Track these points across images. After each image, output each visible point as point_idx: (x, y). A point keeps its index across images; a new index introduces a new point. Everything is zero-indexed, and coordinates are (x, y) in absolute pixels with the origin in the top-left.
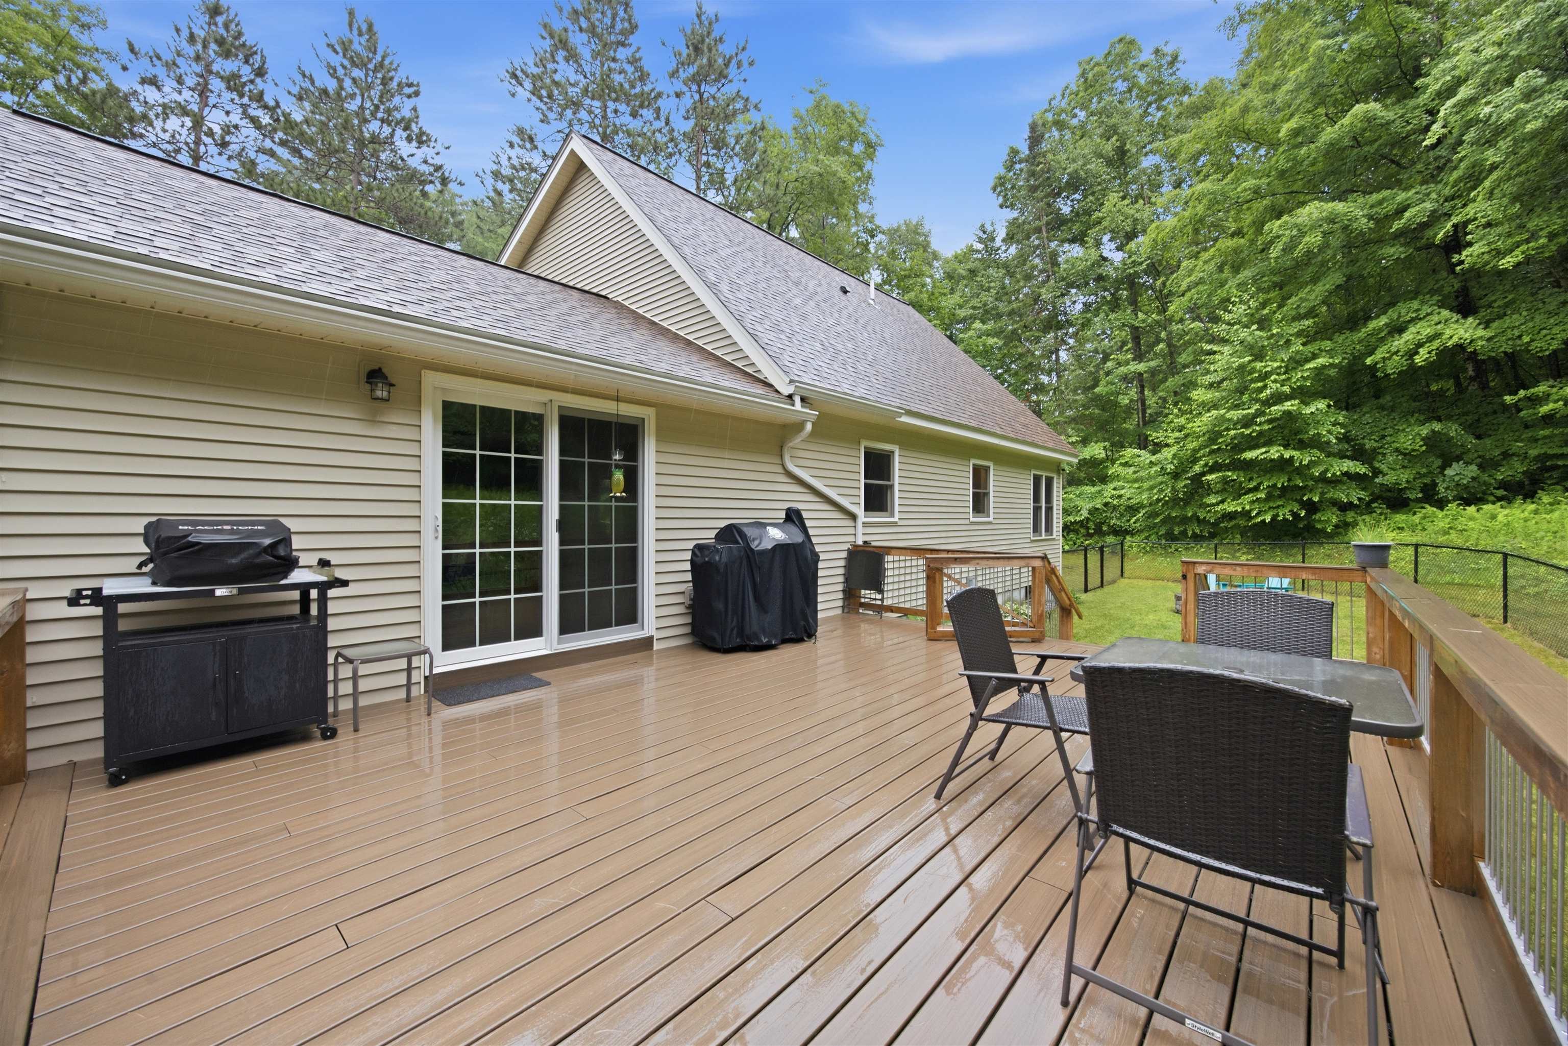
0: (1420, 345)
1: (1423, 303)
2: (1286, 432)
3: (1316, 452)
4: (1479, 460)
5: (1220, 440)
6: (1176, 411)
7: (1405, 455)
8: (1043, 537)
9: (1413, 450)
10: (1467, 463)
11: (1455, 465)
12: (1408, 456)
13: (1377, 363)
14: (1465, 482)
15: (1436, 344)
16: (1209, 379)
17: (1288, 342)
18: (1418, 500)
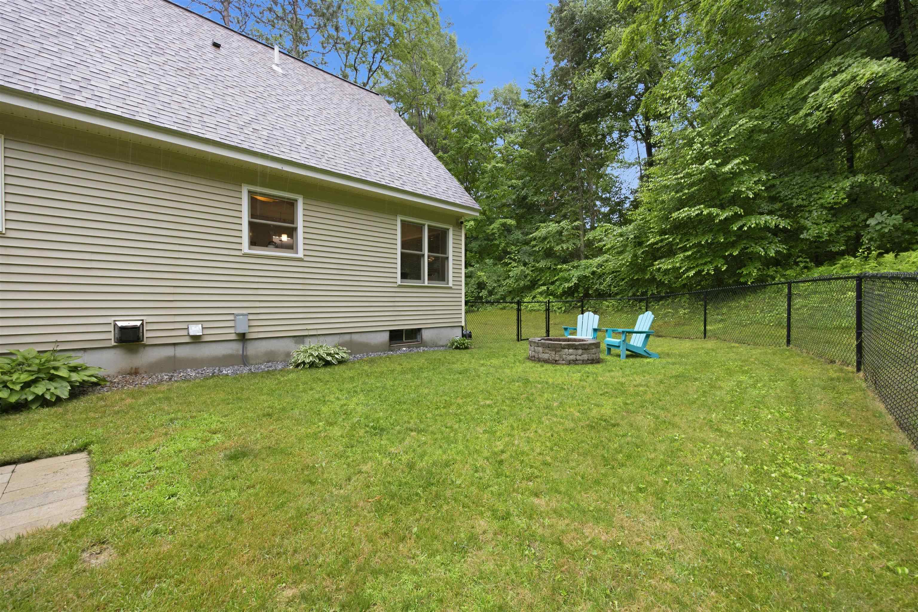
4: (906, 211)
7: (829, 209)
8: (426, 284)
10: (890, 213)
11: (877, 215)
12: (832, 210)
14: (887, 230)
18: (840, 253)
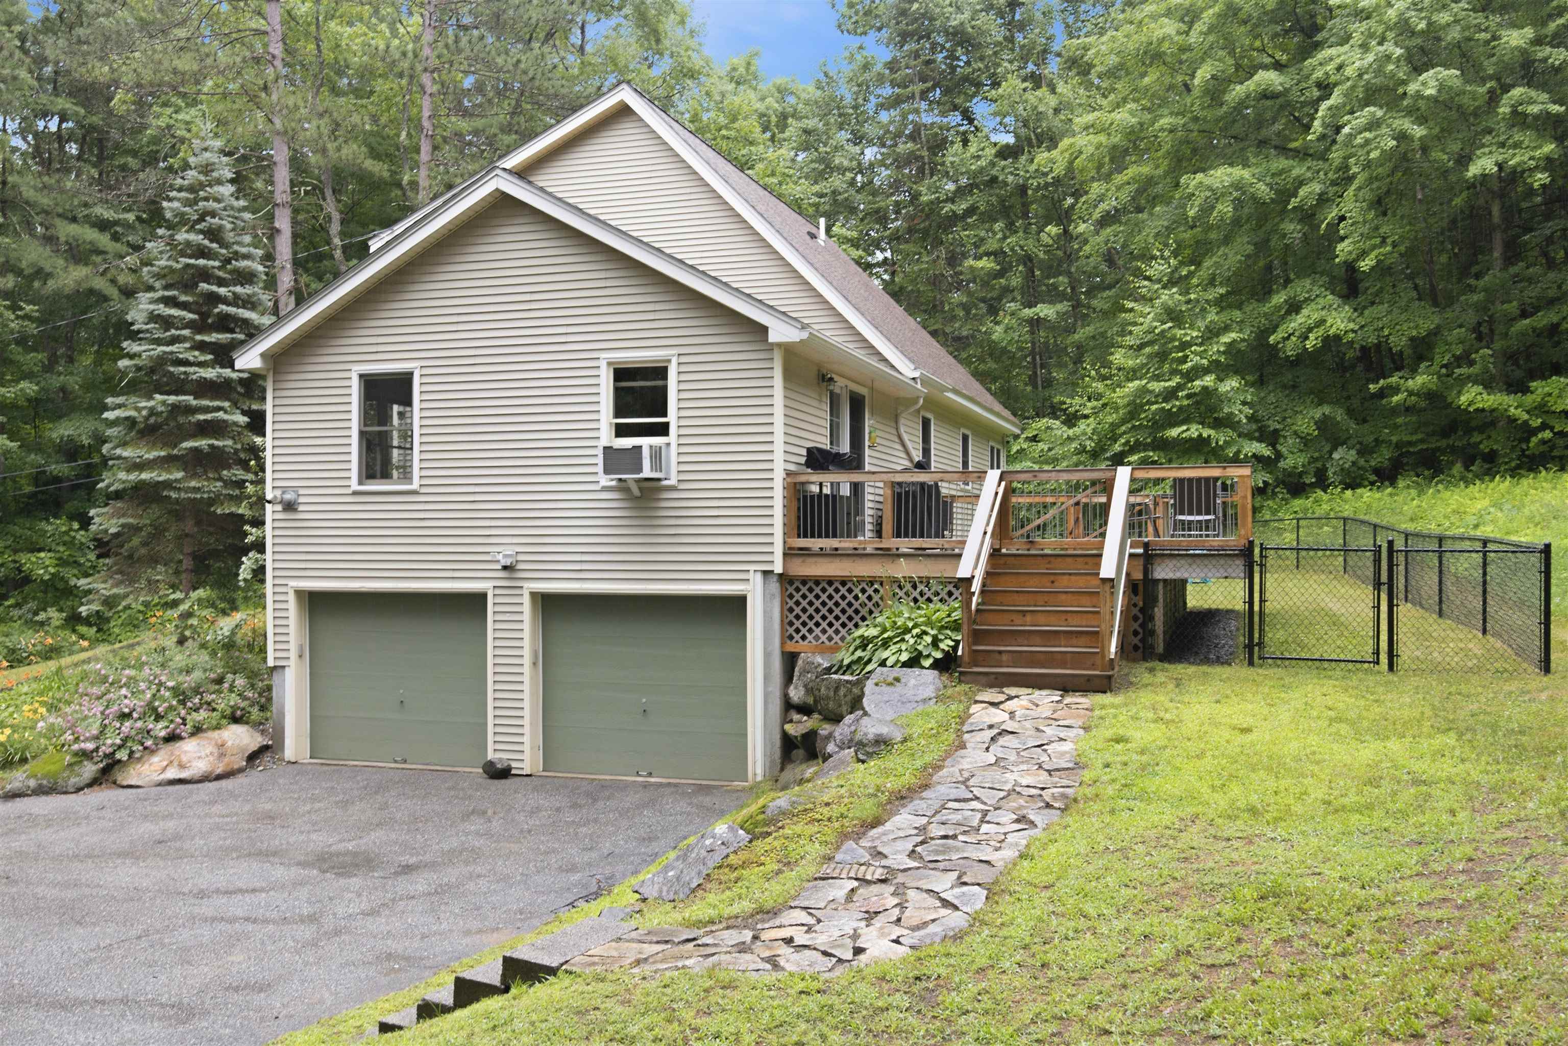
0: (1310, 330)
1: (1313, 283)
2: (1203, 408)
3: (1230, 432)
4: (1358, 446)
5: (1143, 416)
6: (1093, 373)
7: (1302, 438)
9: (1308, 434)
10: (1349, 448)
11: (1340, 449)
12: (1306, 442)
13: (1278, 343)
14: (1347, 466)
15: (1320, 332)
16: (1129, 340)
17: (1203, 310)
18: (1312, 485)
